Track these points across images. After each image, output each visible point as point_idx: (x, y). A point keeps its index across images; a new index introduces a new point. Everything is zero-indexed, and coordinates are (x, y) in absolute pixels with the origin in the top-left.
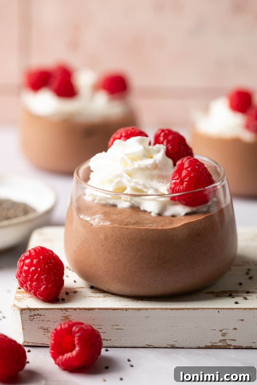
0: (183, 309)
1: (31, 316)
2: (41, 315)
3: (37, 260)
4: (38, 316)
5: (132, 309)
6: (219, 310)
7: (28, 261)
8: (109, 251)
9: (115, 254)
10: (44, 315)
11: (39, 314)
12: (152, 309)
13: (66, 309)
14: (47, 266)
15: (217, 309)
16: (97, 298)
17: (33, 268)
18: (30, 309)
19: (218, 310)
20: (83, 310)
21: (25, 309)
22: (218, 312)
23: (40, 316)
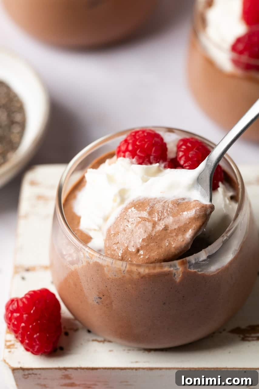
1: (25, 375)
2: (36, 374)
3: (27, 315)
4: (33, 375)
10: (40, 374)
11: (34, 373)
12: (166, 369)
13: (65, 369)
15: (244, 369)
16: (102, 343)
18: (23, 369)
20: (85, 370)
21: (17, 369)
23: (36, 376)
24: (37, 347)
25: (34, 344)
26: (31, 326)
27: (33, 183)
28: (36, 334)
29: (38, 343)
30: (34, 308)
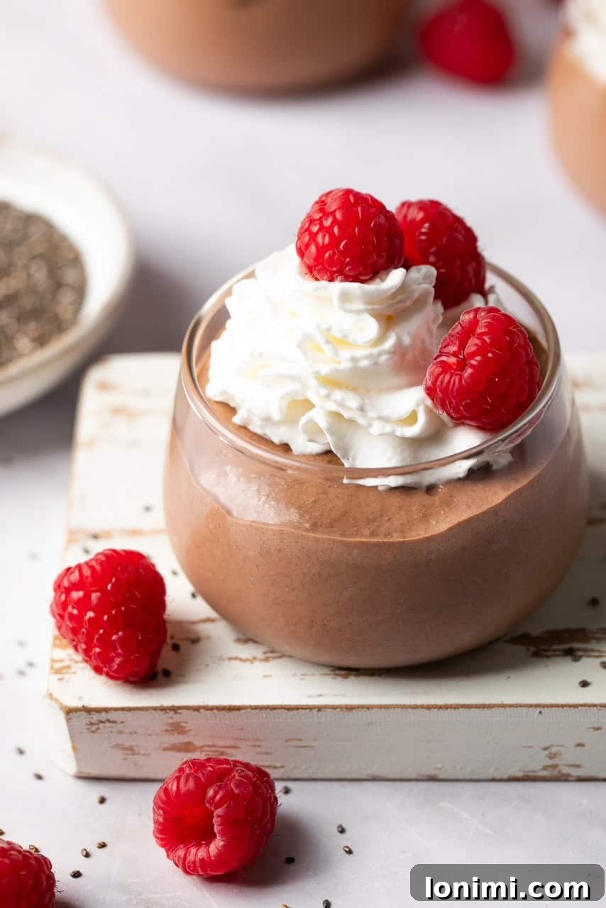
0: (455, 708)
1: (91, 724)
2: (114, 722)
3: (98, 594)
4: (108, 724)
5: (334, 708)
6: (541, 709)
7: (77, 595)
8: (274, 580)
9: (287, 590)
10: (122, 722)
11: (111, 719)
12: (380, 707)
13: (175, 709)
14: (123, 608)
15: (537, 706)
16: (248, 663)
17: (90, 614)
18: (88, 710)
19: (538, 709)
20: (216, 711)
21: (76, 710)
22: (540, 712)
23: (113, 725)
24: (118, 660)
25: (113, 654)
26: (106, 618)
27: (103, 386)
28: (117, 633)
29: (120, 651)
30: (114, 580)
